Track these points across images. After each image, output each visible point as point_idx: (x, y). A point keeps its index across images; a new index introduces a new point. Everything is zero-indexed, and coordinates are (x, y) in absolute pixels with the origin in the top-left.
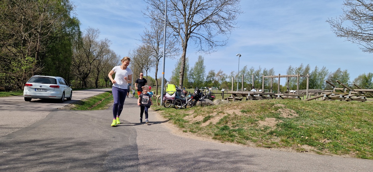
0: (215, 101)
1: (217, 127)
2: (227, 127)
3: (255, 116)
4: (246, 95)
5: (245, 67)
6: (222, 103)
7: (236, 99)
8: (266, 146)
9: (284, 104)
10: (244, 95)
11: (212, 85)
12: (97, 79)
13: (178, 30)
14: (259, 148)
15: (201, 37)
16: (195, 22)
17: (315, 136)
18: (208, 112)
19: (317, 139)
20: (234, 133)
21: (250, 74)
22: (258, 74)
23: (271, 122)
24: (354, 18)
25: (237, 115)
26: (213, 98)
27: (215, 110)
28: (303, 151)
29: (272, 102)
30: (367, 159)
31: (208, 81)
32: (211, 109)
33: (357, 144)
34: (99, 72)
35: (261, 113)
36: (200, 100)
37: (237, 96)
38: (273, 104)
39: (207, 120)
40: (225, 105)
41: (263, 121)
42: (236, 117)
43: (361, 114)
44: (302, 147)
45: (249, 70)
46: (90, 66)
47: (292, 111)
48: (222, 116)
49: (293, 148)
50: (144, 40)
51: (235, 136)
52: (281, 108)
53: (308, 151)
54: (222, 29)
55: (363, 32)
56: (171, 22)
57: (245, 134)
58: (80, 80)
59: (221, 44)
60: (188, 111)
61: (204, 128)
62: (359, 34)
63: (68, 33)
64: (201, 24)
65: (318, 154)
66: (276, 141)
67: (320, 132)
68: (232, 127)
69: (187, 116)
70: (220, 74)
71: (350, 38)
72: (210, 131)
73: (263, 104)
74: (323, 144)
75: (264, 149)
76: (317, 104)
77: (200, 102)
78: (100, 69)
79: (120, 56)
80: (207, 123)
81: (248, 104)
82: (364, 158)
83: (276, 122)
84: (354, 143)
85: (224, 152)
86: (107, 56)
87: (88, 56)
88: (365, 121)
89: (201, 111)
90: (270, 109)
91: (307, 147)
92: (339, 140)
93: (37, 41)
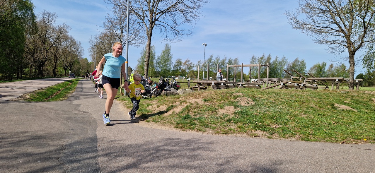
0: (180, 91)
1: (179, 116)
2: (189, 115)
3: (216, 105)
4: (211, 84)
5: (212, 56)
6: (186, 93)
7: (201, 88)
8: (224, 132)
9: (242, 93)
10: (209, 84)
11: (179, 74)
12: (55, 67)
13: (142, 18)
14: (218, 135)
15: (166, 26)
16: (160, 10)
17: (268, 121)
18: (172, 102)
19: (269, 125)
20: (195, 121)
21: (216, 62)
22: (223, 64)
23: (229, 110)
24: (308, 11)
25: (199, 104)
26: (178, 87)
27: (178, 100)
28: (256, 136)
29: (232, 91)
30: (309, 141)
31: (175, 70)
32: (175, 98)
33: (303, 128)
34: (57, 59)
35: (221, 101)
36: (165, 90)
37: (202, 85)
38: (233, 93)
39: (170, 110)
40: (188, 95)
41: (222, 110)
42: (198, 106)
43: (309, 101)
44: (255, 132)
45: (215, 60)
46: (47, 53)
47: (249, 99)
48: (185, 105)
49: (247, 134)
50: (106, 26)
51: (196, 124)
52: (240, 96)
53: (260, 136)
54: (188, 18)
55: (316, 25)
56: (134, 8)
57: (206, 122)
58: (35, 69)
59: (186, 33)
60: (152, 101)
61: (167, 117)
62: (312, 27)
63: (20, 16)
64: (166, 12)
65: (268, 139)
66: (233, 128)
67: (272, 118)
68: (193, 115)
69: (151, 106)
70: (187, 63)
71: (304, 30)
72: (172, 120)
73: (224, 93)
74: (274, 129)
75: (221, 135)
76: (273, 92)
77: (165, 91)
78: (58, 57)
79: (80, 43)
80: (170, 112)
81: (210, 93)
82: (307, 140)
83: (234, 110)
84: (300, 127)
85: (184, 140)
86: (65, 42)
87: (43, 43)
88: (312, 108)
89: (164, 101)
90: (229, 98)
91: (260, 132)
92: (288, 125)
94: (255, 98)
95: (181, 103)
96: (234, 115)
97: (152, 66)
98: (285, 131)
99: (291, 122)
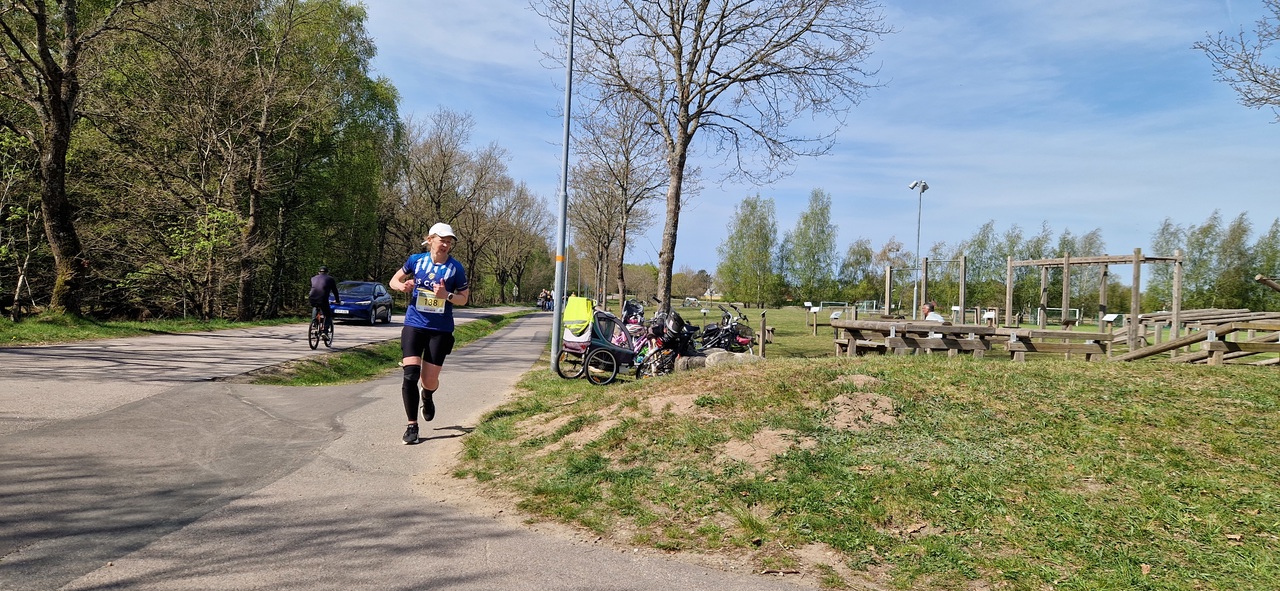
3: (733, 423)
7: (859, 348)
14: (633, 552)
25: (672, 415)
28: (779, 569)
31: (847, 279)
34: (474, 252)
36: (686, 354)
38: (833, 376)
39: (569, 432)
41: (742, 443)
42: (662, 423)
45: (1002, 240)
51: (595, 498)
53: (804, 570)
57: (639, 492)
61: (534, 462)
64: (735, 80)
67: (924, 493)
70: (892, 255)
74: (895, 543)
75: (645, 554)
77: (685, 359)
78: (477, 244)
80: (556, 447)
83: (786, 446)
86: (499, 199)
90: (806, 396)
91: (818, 554)
92: (977, 530)
93: (254, 159)
94: (915, 400)
95: (621, 408)
96: (771, 467)
97: (764, 269)
98: (935, 555)
99: (1004, 515)
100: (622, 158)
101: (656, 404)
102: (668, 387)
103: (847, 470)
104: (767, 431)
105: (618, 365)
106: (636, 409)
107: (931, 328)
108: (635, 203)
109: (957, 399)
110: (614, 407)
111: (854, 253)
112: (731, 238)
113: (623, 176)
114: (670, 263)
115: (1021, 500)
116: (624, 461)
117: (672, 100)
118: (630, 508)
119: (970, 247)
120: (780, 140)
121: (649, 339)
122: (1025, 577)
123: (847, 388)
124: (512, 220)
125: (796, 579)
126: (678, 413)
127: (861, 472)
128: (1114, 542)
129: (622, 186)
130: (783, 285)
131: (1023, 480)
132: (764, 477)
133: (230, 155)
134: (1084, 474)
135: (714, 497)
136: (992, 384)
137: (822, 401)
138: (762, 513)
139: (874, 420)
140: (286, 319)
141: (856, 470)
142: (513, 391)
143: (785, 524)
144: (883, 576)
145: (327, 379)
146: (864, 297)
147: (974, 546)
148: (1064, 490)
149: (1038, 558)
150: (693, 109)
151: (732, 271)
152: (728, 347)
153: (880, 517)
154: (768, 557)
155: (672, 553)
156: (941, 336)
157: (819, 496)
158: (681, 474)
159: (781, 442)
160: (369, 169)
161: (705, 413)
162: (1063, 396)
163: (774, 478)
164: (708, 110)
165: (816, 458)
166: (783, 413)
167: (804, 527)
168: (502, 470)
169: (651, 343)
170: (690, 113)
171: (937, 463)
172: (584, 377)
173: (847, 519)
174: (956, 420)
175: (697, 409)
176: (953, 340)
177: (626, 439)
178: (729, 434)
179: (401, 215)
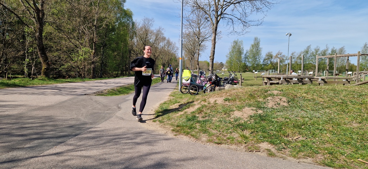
0: (227, 87)
1: (187, 117)
2: (195, 117)
3: (236, 106)
5: (309, 47)
7: (271, 83)
8: (218, 141)
9: (280, 91)
14: (208, 145)
25: (217, 104)
28: (254, 150)
31: (265, 64)
38: (267, 91)
39: (185, 109)
41: (239, 112)
42: (214, 106)
45: (313, 50)
48: (203, 103)
49: (247, 146)
53: (261, 150)
57: (208, 126)
64: (232, 3)
65: (268, 156)
67: (299, 127)
70: (279, 56)
74: (291, 142)
77: (218, 87)
90: (259, 97)
91: (265, 146)
92: (317, 138)
93: (94, 33)
94: (294, 98)
95: (201, 102)
96: (249, 119)
97: (240, 61)
98: (304, 146)
99: (326, 134)
100: (198, 29)
101: (212, 100)
102: (215, 95)
103: (273, 120)
104: (247, 108)
105: (199, 89)
106: (206, 102)
107: (294, 77)
108: (202, 42)
109: (307, 98)
110: (199, 101)
111: (267, 56)
112: (230, 52)
113: (198, 35)
114: (213, 59)
115: (331, 129)
116: (203, 117)
117: (213, 10)
118: (205, 131)
119: (303, 53)
120: (246, 21)
121: (207, 82)
122: (335, 153)
123: (271, 95)
124: (166, 49)
125: (259, 153)
126: (219, 103)
127: (278, 120)
128: (364, 142)
129: (198, 38)
130: (246, 66)
131: (331, 122)
132: (247, 122)
133: (86, 32)
134: (351, 120)
135: (231, 128)
136: (318, 93)
137: (264, 99)
138: (247, 133)
139: (281, 105)
140: (105, 78)
141: (276, 120)
142: (168, 97)
143: (255, 136)
144: (287, 153)
145: (116, 94)
146: (270, 69)
147: (317, 143)
148: (345, 126)
149: (339, 147)
150: (219, 13)
151: (230, 62)
152: (231, 84)
153: (285, 134)
154: (250, 146)
155: (219, 145)
156: (297, 79)
157: (264, 128)
158: (220, 121)
159: (251, 111)
160: (125, 35)
161: (227, 103)
162: (342, 96)
163: (250, 122)
164: (224, 13)
165: (263, 116)
166: (252, 103)
167: (261, 137)
168: (167, 120)
169: (208, 83)
170: (218, 14)
171: (302, 117)
172: (189, 93)
173: (274, 135)
174: (308, 104)
175: (224, 102)
176: (301, 80)
177: (203, 111)
178: (235, 109)
179: (135, 48)
